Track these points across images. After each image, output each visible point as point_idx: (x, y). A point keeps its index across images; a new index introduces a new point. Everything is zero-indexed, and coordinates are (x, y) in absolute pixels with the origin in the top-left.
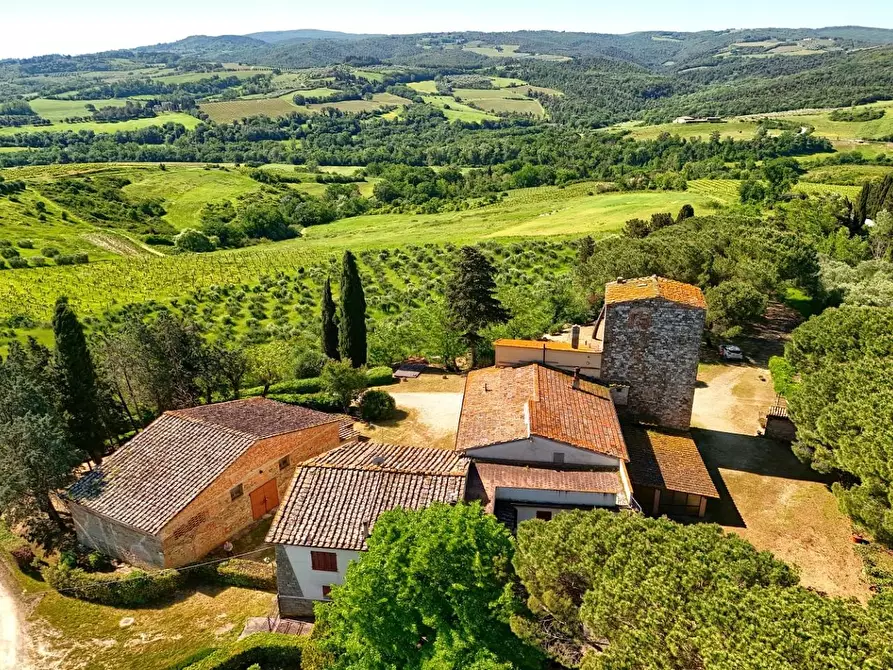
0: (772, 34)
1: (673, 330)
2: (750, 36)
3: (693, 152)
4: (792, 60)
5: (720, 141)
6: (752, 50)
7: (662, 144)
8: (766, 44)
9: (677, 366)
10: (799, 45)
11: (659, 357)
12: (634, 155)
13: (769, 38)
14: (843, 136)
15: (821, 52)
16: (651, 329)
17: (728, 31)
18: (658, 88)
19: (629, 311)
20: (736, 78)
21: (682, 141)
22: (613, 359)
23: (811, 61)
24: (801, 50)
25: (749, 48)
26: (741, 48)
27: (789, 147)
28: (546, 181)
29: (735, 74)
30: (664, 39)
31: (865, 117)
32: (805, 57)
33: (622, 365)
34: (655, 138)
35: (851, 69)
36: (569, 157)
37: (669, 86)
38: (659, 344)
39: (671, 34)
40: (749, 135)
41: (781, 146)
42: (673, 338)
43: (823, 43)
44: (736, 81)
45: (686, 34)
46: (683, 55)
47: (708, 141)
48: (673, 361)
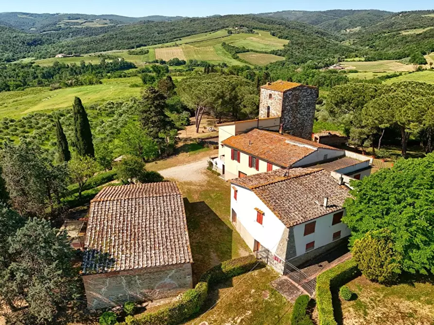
0: (80, 17)
1: (306, 100)
2: (70, 17)
3: (75, 71)
4: (95, 29)
5: (86, 65)
6: (75, 24)
7: (57, 68)
8: (79, 21)
9: (307, 117)
10: (95, 23)
11: (301, 114)
12: (43, 74)
13: (79, 18)
14: (138, 61)
15: (106, 25)
16: (299, 101)
17: (57, 14)
18: (35, 41)
19: (291, 93)
20: (72, 37)
21: (67, 66)
22: (285, 119)
23: (104, 30)
24: (96, 25)
25: (72, 23)
26: (68, 22)
27: (118, 66)
28: (4, 89)
29: (71, 34)
30: (24, 16)
31: (141, 53)
32: (101, 28)
33: (288, 122)
34: (52, 65)
35: (125, 33)
36: (5, 77)
37: (40, 40)
38: (301, 108)
39: (28, 14)
40: (97, 62)
41: (115, 66)
42: (307, 104)
43: (105, 21)
44: (73, 38)
45: (36, 14)
46: (38, 25)
47: (80, 66)
48: (306, 115)
